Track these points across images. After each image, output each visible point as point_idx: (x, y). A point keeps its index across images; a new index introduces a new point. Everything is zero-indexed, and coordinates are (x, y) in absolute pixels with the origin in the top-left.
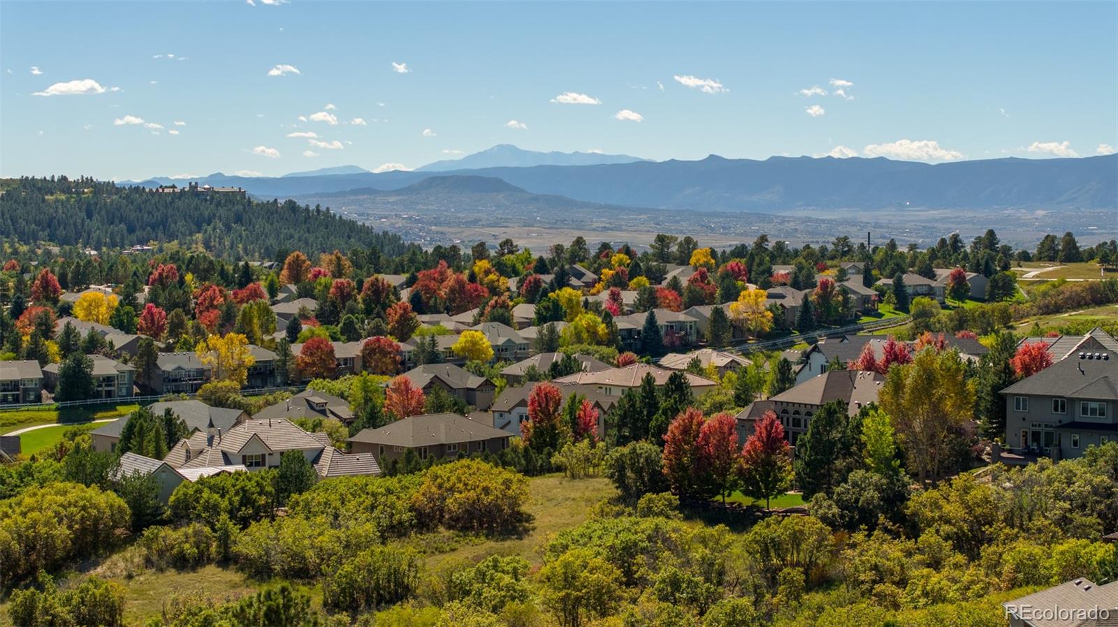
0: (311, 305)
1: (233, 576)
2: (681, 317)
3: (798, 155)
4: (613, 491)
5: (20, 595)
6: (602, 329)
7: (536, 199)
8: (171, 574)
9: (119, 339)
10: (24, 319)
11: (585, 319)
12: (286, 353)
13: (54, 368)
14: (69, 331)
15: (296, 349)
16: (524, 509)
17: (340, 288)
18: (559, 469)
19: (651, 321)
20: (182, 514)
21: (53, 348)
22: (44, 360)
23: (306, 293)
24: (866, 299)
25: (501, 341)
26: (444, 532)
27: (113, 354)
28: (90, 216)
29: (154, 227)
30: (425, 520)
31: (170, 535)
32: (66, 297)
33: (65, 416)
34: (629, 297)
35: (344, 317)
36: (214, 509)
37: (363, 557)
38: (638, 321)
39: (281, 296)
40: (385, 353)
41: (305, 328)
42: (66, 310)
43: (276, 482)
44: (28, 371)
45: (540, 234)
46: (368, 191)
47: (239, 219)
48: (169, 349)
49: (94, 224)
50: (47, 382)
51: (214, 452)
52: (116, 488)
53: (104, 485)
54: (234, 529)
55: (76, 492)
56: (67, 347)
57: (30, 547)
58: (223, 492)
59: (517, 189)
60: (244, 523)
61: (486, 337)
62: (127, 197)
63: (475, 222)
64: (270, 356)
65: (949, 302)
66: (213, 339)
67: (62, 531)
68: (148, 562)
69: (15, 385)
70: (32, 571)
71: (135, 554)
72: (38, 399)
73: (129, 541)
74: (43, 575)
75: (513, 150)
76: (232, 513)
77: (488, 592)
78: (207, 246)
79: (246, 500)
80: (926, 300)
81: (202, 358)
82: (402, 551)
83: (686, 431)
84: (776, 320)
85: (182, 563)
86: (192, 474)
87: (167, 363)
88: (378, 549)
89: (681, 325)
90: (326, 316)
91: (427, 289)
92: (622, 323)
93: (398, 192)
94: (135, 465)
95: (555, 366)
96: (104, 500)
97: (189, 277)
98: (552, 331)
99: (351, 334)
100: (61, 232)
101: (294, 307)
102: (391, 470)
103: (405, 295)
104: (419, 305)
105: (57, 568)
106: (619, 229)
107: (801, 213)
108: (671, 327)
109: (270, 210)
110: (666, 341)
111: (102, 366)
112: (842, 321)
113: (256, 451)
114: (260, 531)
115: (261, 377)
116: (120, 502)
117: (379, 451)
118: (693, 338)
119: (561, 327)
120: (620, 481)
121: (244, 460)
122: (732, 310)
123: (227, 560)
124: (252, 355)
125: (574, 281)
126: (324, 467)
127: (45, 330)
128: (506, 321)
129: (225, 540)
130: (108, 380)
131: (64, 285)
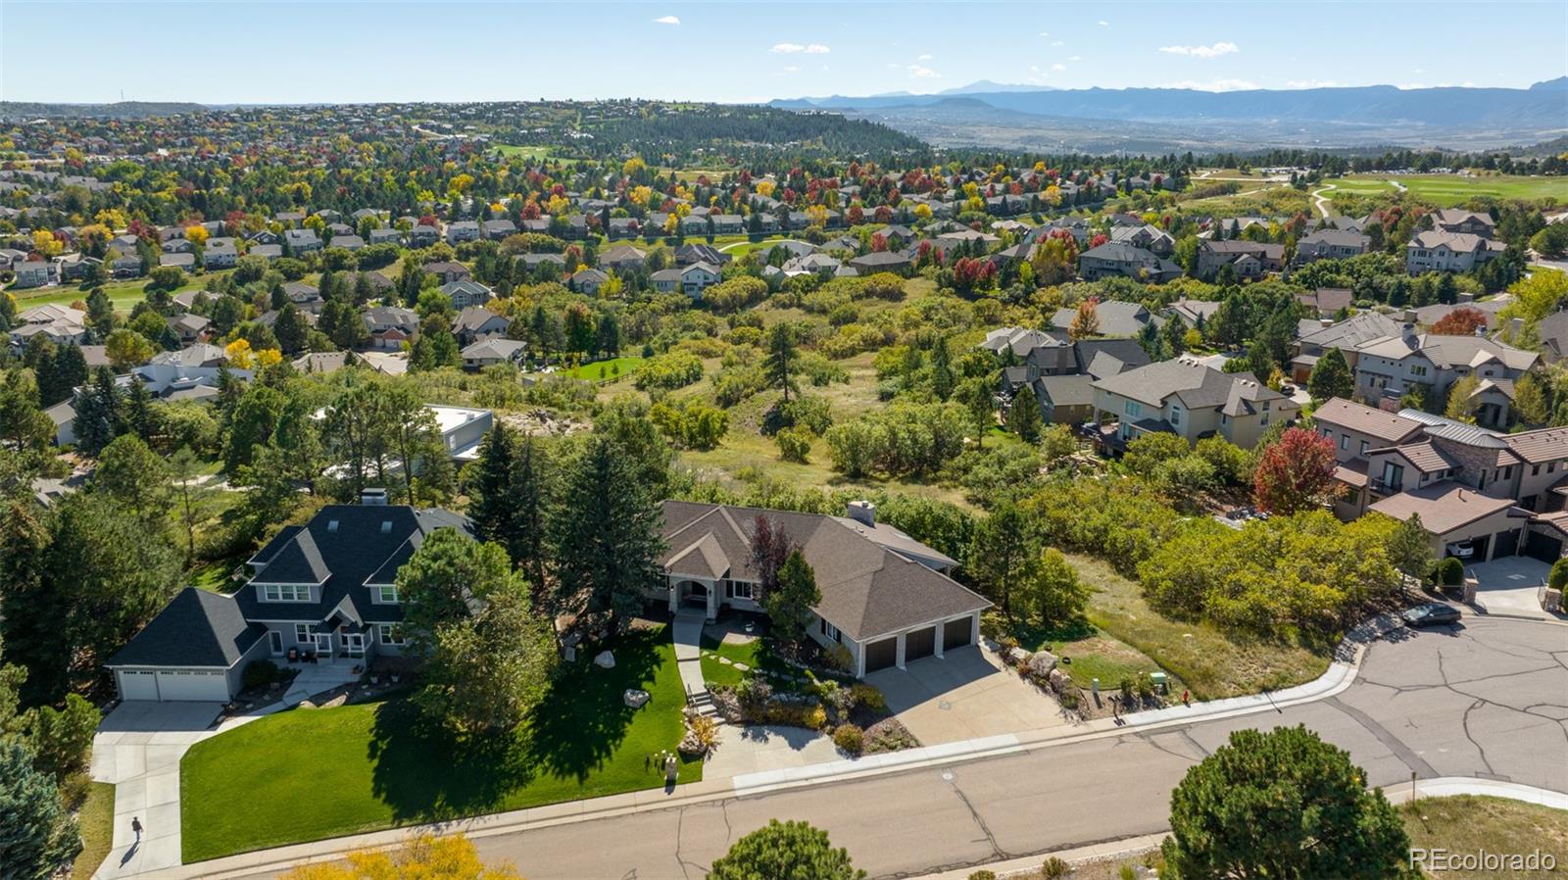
0: (858, 189)
1: (801, 311)
2: (1019, 198)
3: (1142, 87)
4: (936, 286)
5: (730, 315)
6: (981, 204)
7: (997, 110)
8: (781, 310)
9: (774, 204)
10: (736, 194)
11: (974, 200)
12: (842, 213)
13: (747, 218)
14: (754, 200)
15: (847, 211)
16: (905, 291)
17: (870, 182)
18: (922, 275)
19: (1004, 200)
20: (786, 289)
21: (747, 208)
22: (743, 214)
23: (856, 183)
24: (1110, 190)
25: (936, 209)
26: (875, 298)
27: (771, 212)
28: (769, 126)
29: (799, 133)
30: (869, 294)
31: (781, 296)
32: (755, 181)
33: (752, 239)
34: (999, 187)
35: (871, 195)
36: (796, 287)
37: (843, 307)
38: (998, 200)
39: (846, 183)
40: (884, 214)
41: (853, 200)
42: (753, 189)
43: (818, 278)
44: (736, 219)
45: (998, 131)
46: (912, 106)
47: (840, 129)
48: (795, 210)
49: (771, 131)
50: (744, 224)
51: (798, 265)
52: (764, 278)
53: (760, 277)
54: (803, 295)
55: (750, 280)
56: (753, 209)
57: (734, 298)
58: (800, 282)
59: (988, 105)
60: (806, 294)
61: (930, 207)
62: (787, 117)
63: (965, 123)
64: (836, 214)
65: (1153, 191)
66: (812, 207)
67: (745, 294)
68: (773, 306)
69: (731, 225)
70: (735, 306)
71: (769, 302)
72: (741, 231)
73: (767, 297)
74: (738, 309)
75: (988, 83)
76: (802, 290)
77: (879, 321)
78: (825, 143)
79: (808, 285)
80: (1139, 191)
81: (807, 215)
82: (857, 305)
83: (962, 265)
84: (1063, 200)
85: (784, 306)
86: (790, 274)
87: (793, 217)
88: (851, 304)
89: (1019, 202)
90: (863, 195)
91: (909, 182)
92: (991, 201)
93: (927, 106)
94: (771, 270)
95: (943, 228)
96: (759, 283)
97: (807, 173)
98: (959, 204)
99: (873, 204)
100: (755, 135)
101: (850, 190)
102: (862, 275)
103: (899, 185)
104: (904, 190)
105: (743, 307)
106: (1040, 128)
107: (1140, 119)
108: (1014, 203)
109: (855, 124)
110: (1010, 209)
111: (767, 218)
112: (1096, 200)
113: (813, 266)
114: (810, 296)
115: (832, 223)
116: (765, 284)
117: (859, 266)
118: (1024, 208)
119: (963, 202)
120: (939, 281)
121: (810, 269)
122: (1042, 195)
123: (800, 306)
124: (829, 214)
125: (977, 178)
126: (837, 273)
127: (744, 200)
128: (940, 199)
129: (799, 298)
130: (769, 224)
131: (753, 174)
